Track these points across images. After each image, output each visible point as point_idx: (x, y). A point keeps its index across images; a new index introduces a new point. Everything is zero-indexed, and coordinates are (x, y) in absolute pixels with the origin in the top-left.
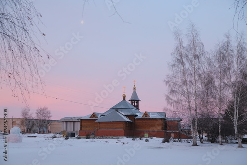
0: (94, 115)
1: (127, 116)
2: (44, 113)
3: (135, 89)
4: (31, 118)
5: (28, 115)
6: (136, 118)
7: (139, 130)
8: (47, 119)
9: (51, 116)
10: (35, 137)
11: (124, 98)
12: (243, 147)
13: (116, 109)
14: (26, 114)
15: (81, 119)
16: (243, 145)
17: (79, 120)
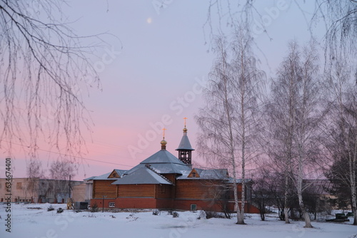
0: (114, 174)
1: (164, 175)
2: (63, 170)
3: (185, 131)
4: (43, 178)
5: (38, 173)
6: (178, 178)
7: (184, 198)
8: (68, 179)
9: (74, 175)
10: (39, 208)
11: (164, 147)
12: (312, 227)
13: (147, 165)
14: (35, 172)
15: (95, 181)
16: (313, 224)
17: (92, 182)
